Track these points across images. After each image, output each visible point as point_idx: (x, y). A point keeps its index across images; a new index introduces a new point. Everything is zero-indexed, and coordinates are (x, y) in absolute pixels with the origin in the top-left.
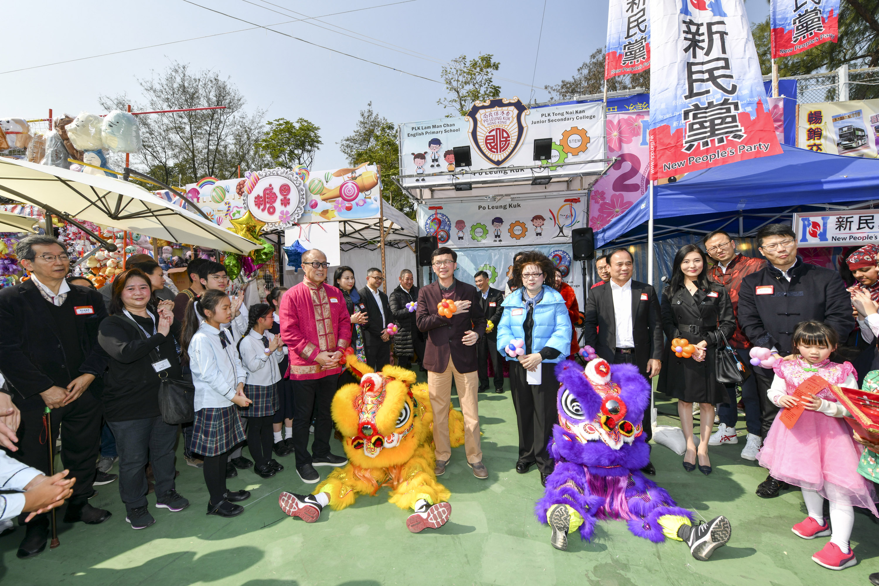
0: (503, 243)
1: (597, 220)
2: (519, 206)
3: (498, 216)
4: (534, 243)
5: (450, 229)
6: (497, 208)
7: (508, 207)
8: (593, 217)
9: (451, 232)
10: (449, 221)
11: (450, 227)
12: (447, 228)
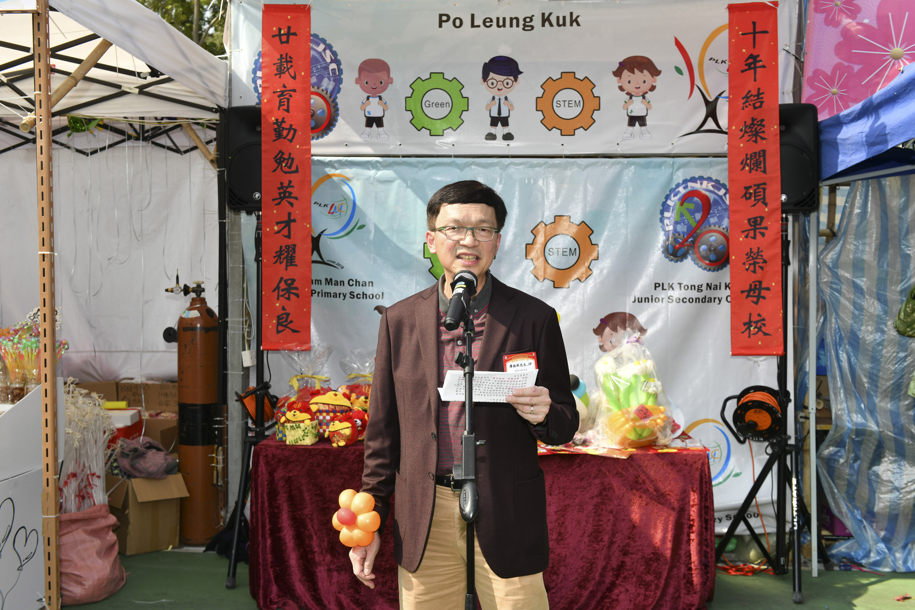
0: (514, 147)
1: (831, 80)
2: (574, 21)
3: (504, 51)
4: (620, 150)
5: (337, 90)
6: (501, 24)
7: (537, 22)
8: (817, 72)
9: (341, 99)
10: (336, 60)
11: (338, 81)
12: (327, 84)
